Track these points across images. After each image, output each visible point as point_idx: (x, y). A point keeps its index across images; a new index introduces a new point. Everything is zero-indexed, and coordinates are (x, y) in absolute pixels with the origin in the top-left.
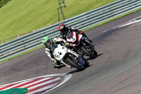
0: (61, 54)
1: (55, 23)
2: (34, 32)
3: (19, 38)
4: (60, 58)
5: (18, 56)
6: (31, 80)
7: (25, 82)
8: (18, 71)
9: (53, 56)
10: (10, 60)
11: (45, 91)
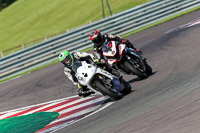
0: (86, 76)
1: (98, 19)
2: (68, 32)
3: (46, 40)
4: (86, 82)
5: (46, 67)
6: (63, 100)
7: (55, 102)
8: (45, 87)
9: (76, 80)
10: (33, 71)
11: (84, 115)
